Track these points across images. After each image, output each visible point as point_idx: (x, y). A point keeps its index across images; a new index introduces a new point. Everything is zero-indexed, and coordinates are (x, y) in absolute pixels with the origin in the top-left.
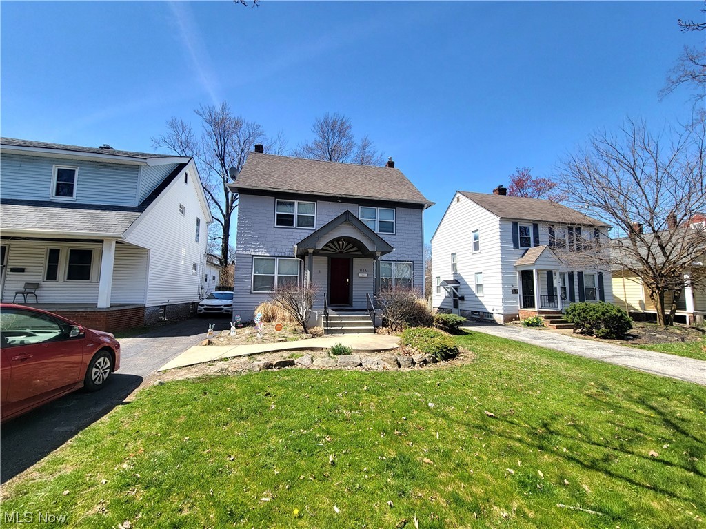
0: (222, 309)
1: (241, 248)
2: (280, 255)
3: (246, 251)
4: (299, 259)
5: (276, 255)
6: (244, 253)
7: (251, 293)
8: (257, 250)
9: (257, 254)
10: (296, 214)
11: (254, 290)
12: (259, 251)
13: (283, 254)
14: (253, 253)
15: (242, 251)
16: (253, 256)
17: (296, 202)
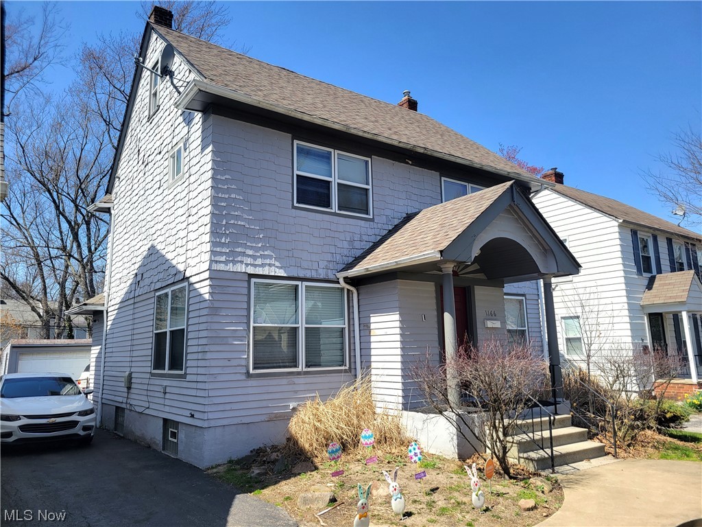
0: (75, 423)
1: (221, 254)
2: (308, 276)
3: (234, 262)
4: (348, 287)
5: (301, 275)
6: (230, 267)
7: (248, 375)
8: (259, 261)
9: (259, 271)
10: (335, 180)
11: (255, 368)
12: (263, 265)
13: (315, 275)
14: (251, 270)
15: (226, 263)
16: (251, 276)
17: (335, 153)
